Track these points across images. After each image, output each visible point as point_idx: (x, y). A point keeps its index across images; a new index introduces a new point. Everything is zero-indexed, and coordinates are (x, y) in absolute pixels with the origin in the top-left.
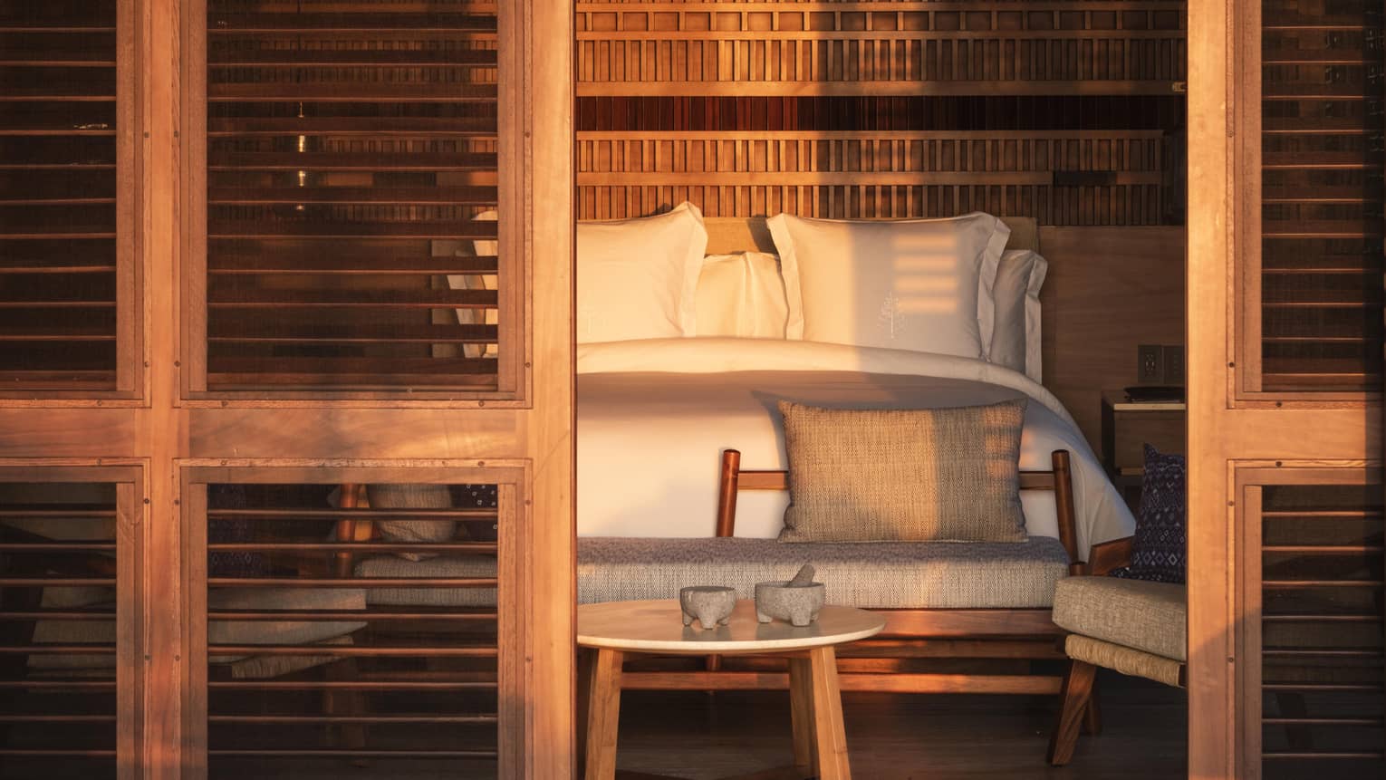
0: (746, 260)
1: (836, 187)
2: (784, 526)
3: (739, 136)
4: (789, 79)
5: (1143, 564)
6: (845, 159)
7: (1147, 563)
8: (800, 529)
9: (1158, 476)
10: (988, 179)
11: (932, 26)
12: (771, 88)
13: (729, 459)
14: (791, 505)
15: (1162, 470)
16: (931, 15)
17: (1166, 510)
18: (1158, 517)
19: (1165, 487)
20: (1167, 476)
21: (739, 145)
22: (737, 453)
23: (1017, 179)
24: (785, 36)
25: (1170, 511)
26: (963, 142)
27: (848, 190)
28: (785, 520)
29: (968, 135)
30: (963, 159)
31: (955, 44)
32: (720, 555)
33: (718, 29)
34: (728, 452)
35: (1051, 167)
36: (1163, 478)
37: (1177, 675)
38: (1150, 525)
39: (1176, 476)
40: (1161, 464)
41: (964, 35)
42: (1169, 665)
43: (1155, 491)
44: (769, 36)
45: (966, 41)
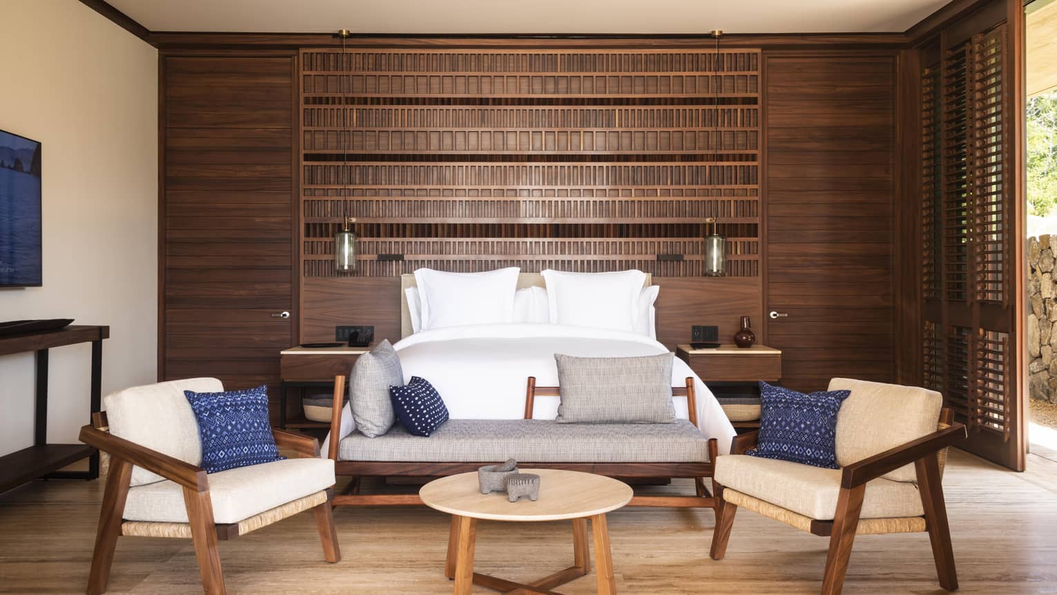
0: (532, 290)
1: (568, 261)
2: (557, 414)
3: (528, 240)
4: (549, 217)
5: (767, 449)
6: (572, 249)
7: (770, 449)
8: (566, 416)
9: (772, 400)
10: (630, 258)
11: (607, 195)
12: (541, 221)
13: (531, 380)
14: (561, 404)
15: (774, 396)
16: (607, 191)
17: (780, 419)
18: (775, 423)
19: (777, 407)
20: (778, 400)
21: (528, 244)
22: (534, 378)
23: (643, 257)
24: (547, 199)
25: (782, 420)
26: (620, 243)
27: (573, 263)
28: (558, 412)
29: (623, 240)
30: (621, 249)
31: (617, 203)
32: (528, 433)
33: (520, 196)
34: (530, 378)
35: (656, 253)
36: (775, 401)
37: (810, 526)
38: (770, 427)
39: (783, 400)
40: (772, 393)
41: (620, 199)
42: (802, 519)
43: (771, 408)
44: (541, 199)
45: (622, 201)
